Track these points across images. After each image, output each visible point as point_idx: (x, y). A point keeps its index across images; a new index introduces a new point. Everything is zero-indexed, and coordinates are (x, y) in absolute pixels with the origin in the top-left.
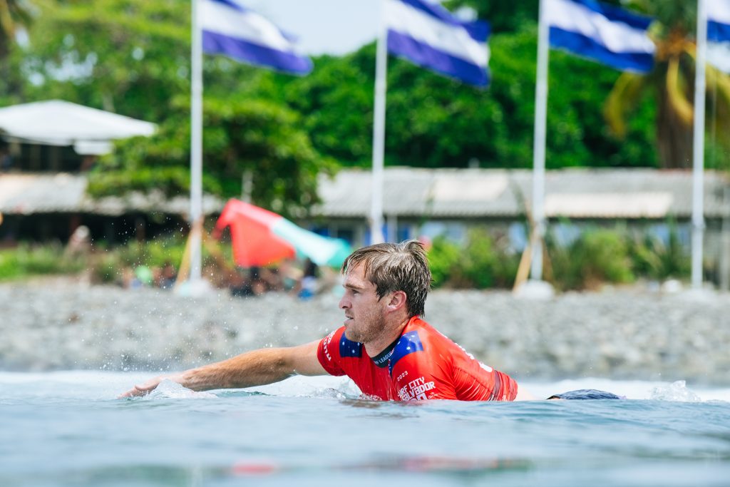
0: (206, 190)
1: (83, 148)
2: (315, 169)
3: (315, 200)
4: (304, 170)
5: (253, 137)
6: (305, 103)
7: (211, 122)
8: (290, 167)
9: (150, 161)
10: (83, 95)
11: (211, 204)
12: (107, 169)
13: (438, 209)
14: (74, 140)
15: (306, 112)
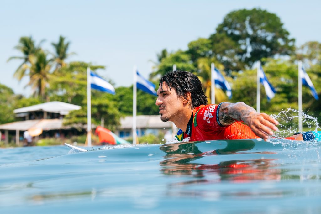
0: (92, 123)
1: (62, 113)
2: (119, 117)
3: (119, 124)
4: (116, 117)
5: (103, 109)
6: (119, 99)
7: (93, 106)
8: (113, 116)
9: (78, 116)
10: (63, 99)
11: (94, 126)
12: (68, 118)
13: (150, 126)
14: (59, 111)
15: (119, 101)
